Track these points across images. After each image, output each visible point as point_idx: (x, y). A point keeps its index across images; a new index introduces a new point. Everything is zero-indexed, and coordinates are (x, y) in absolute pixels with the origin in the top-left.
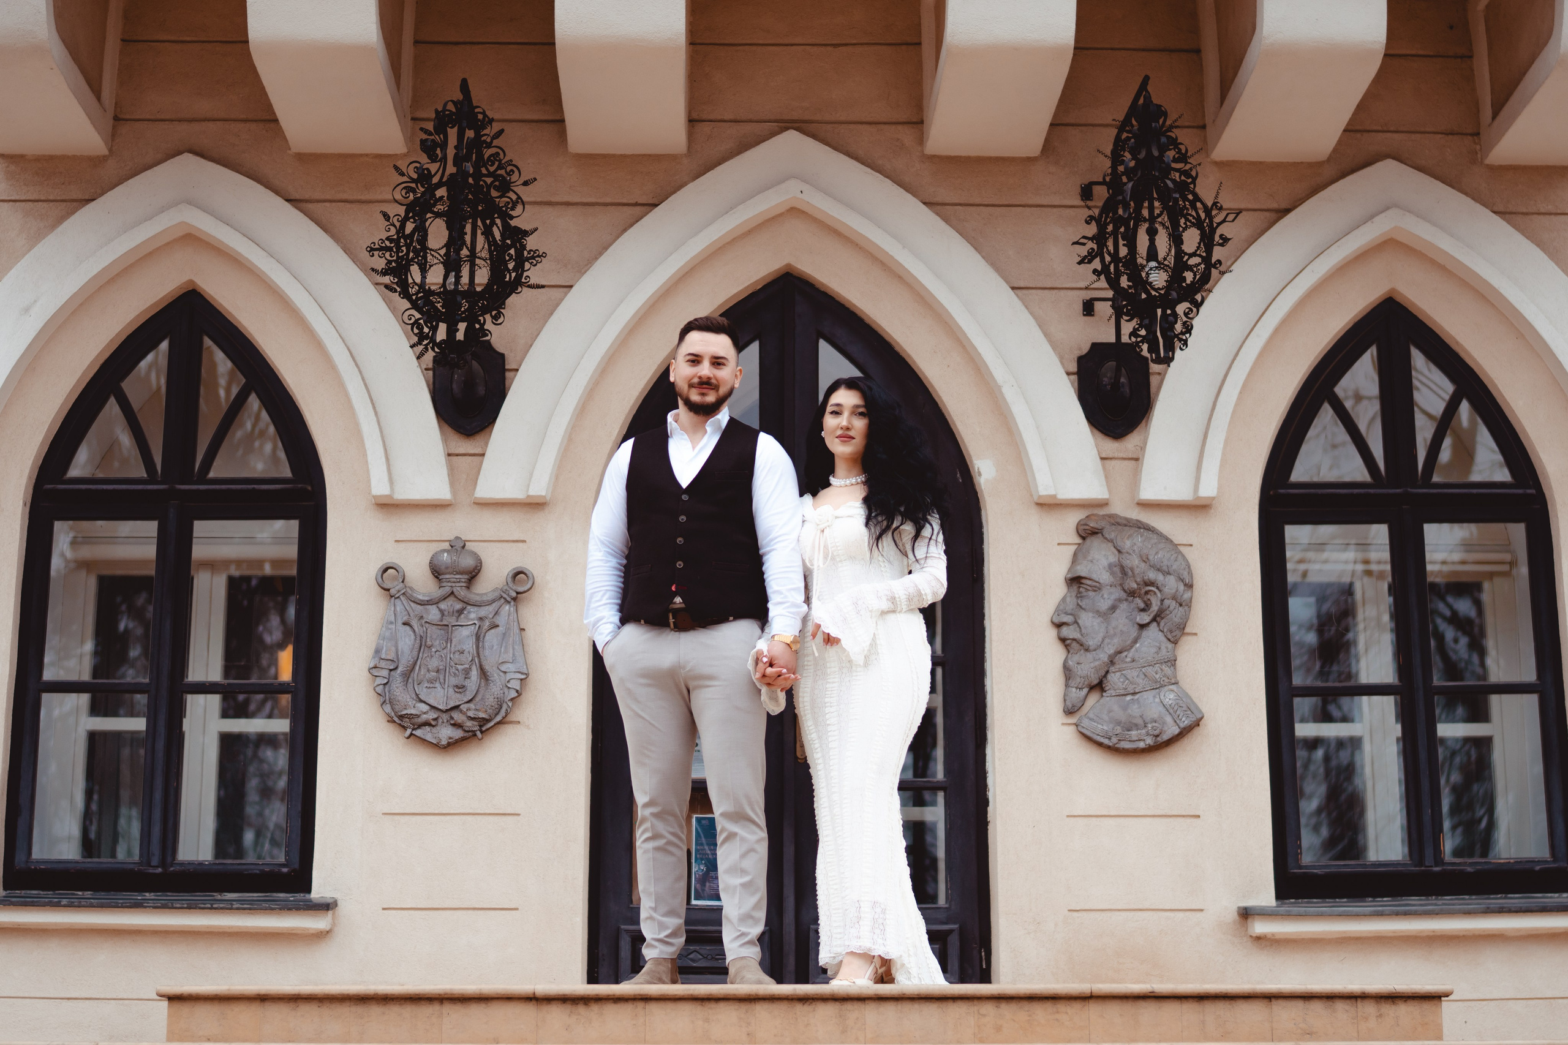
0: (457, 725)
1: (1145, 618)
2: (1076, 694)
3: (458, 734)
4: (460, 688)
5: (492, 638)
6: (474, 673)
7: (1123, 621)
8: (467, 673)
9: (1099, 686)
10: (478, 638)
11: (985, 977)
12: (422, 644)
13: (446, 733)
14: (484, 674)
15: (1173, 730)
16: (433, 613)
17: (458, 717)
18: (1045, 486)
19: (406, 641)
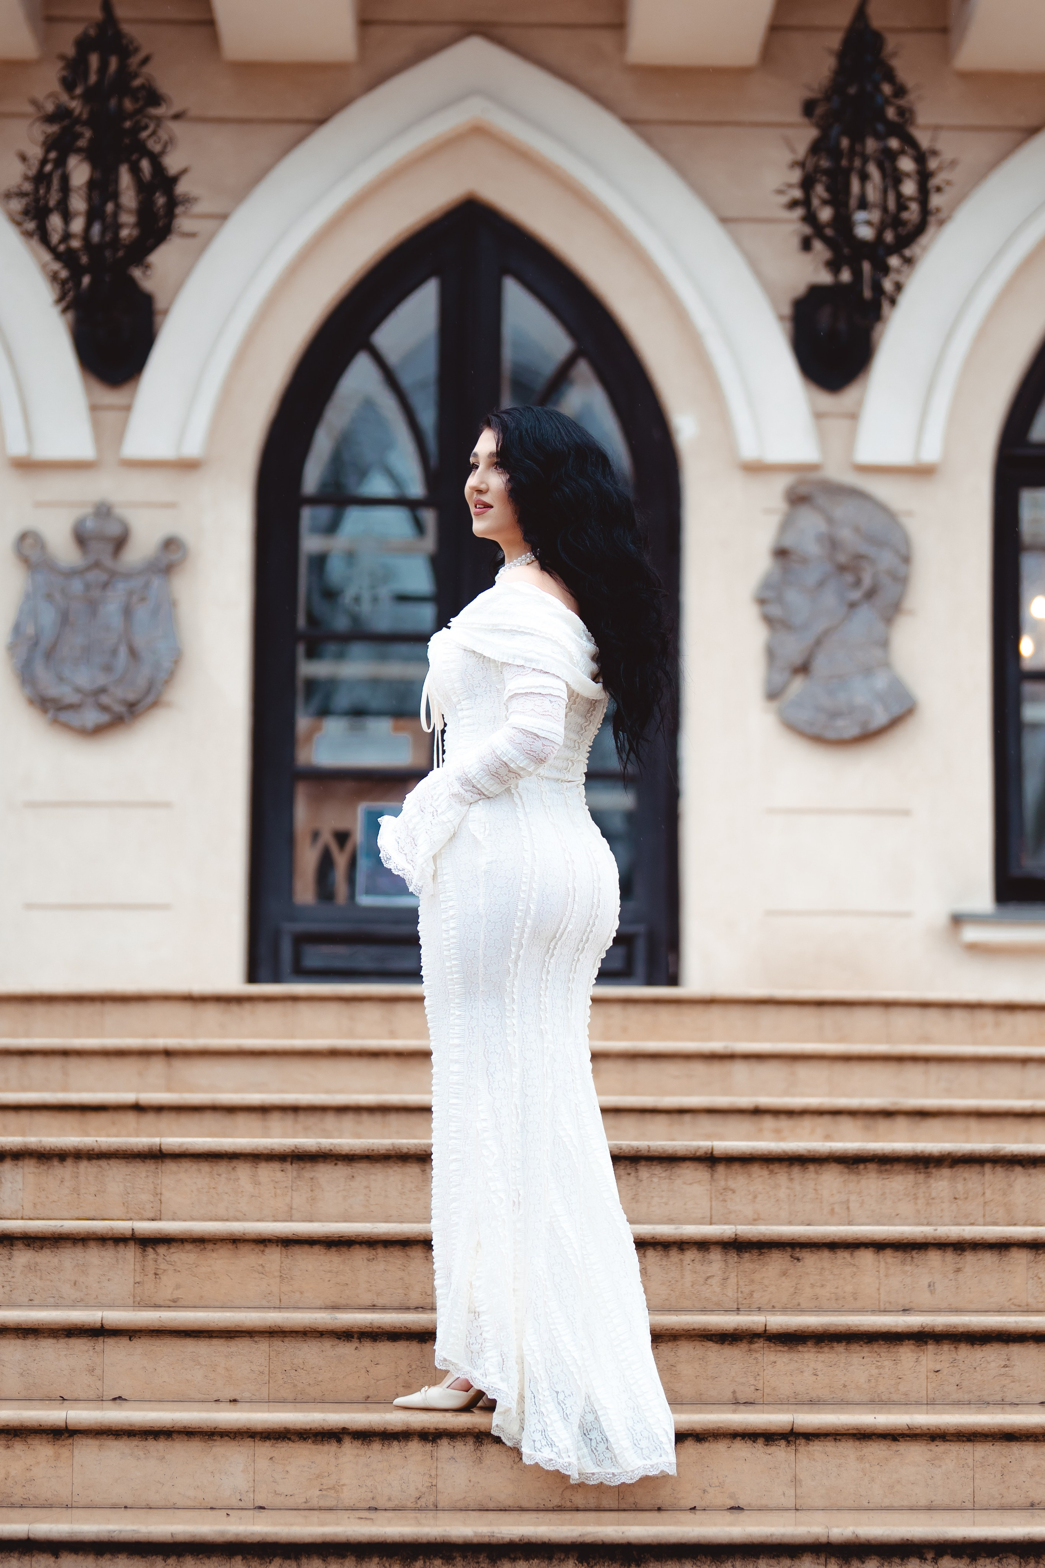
0: (105, 708)
1: (856, 595)
2: (779, 678)
3: (105, 718)
4: (108, 668)
5: (141, 613)
6: (123, 651)
7: (830, 599)
8: (114, 652)
9: (803, 669)
10: (127, 612)
11: (673, 980)
12: (65, 619)
13: (91, 717)
14: (133, 653)
15: (880, 718)
16: (77, 586)
17: (105, 699)
18: (749, 450)
19: (48, 617)
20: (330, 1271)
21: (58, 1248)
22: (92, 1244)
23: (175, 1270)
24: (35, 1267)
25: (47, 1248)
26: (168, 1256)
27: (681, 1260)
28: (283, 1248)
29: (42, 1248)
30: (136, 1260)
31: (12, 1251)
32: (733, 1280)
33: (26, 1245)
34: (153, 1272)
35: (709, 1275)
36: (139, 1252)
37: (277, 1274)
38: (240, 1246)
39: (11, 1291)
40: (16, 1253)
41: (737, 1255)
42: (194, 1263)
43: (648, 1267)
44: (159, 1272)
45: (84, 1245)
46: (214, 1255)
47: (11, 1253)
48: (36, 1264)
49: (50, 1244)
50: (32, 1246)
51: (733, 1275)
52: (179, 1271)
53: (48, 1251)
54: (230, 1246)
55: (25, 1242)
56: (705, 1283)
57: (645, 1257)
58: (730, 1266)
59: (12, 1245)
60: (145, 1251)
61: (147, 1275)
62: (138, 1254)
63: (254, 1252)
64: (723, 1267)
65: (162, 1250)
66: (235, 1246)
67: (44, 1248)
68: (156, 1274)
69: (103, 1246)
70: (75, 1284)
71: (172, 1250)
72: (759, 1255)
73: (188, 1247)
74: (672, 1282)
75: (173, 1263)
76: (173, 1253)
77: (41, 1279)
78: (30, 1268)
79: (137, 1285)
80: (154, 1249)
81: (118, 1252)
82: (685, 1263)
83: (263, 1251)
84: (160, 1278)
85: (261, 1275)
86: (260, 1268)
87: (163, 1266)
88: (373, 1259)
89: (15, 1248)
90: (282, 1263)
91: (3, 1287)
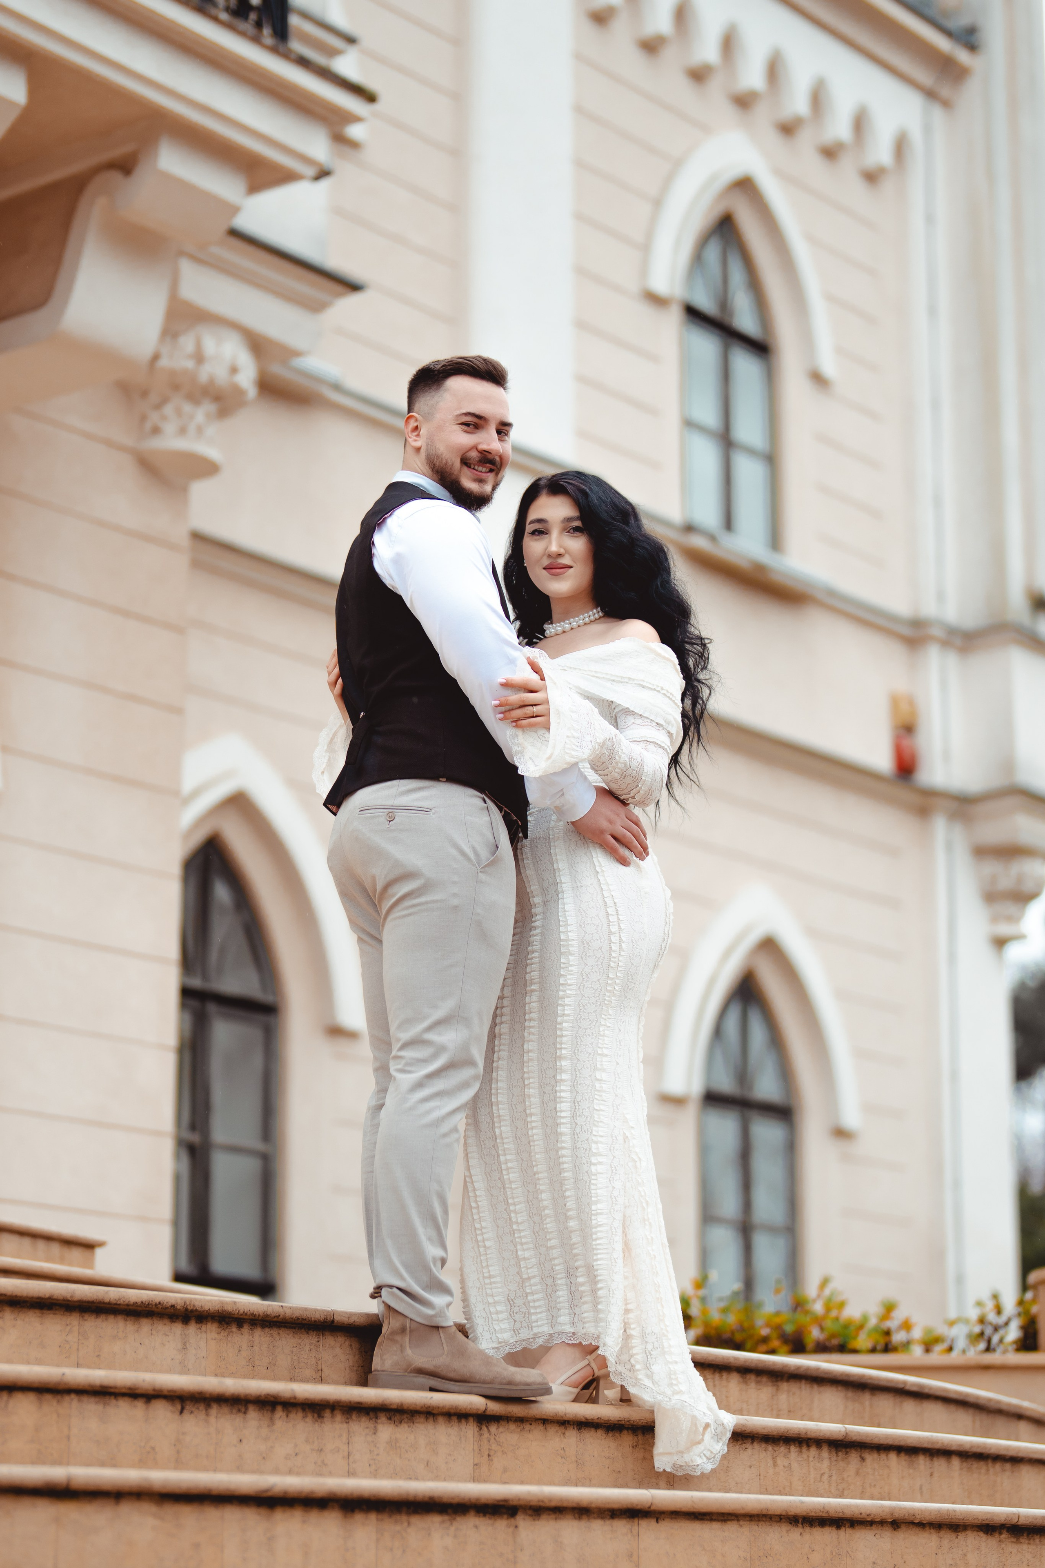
20: (609, 1458)
21: (413, 1423)
22: (441, 1419)
23: (503, 1451)
24: (395, 1443)
25: (405, 1422)
26: (498, 1436)
27: (808, 1457)
28: (578, 1431)
29: (401, 1422)
30: (475, 1439)
31: (376, 1424)
32: (834, 1478)
33: (388, 1418)
34: (487, 1453)
35: (822, 1472)
36: (477, 1429)
37: (574, 1459)
38: (549, 1426)
39: (376, 1470)
40: (380, 1427)
41: (836, 1453)
42: (516, 1445)
43: (792, 1463)
44: (492, 1453)
45: (434, 1420)
46: (530, 1436)
47: (375, 1427)
48: (397, 1440)
49: (407, 1418)
50: (392, 1419)
51: (834, 1472)
52: (506, 1453)
53: (406, 1425)
54: (541, 1427)
55: (387, 1415)
56: (821, 1480)
57: (790, 1452)
58: (833, 1464)
59: (377, 1418)
60: (481, 1429)
61: (483, 1457)
62: (477, 1433)
63: (558, 1434)
64: (829, 1465)
65: (493, 1428)
66: (545, 1427)
67: (402, 1423)
68: (489, 1455)
69: (449, 1422)
70: (427, 1464)
71: (501, 1429)
72: (846, 1454)
73: (512, 1426)
74: (805, 1478)
75: (502, 1444)
76: (502, 1432)
77: (400, 1457)
78: (393, 1444)
79: (475, 1467)
80: (487, 1427)
81: (461, 1430)
82: (811, 1459)
83: (564, 1434)
84: (492, 1460)
85: (563, 1459)
86: (562, 1452)
87: (494, 1447)
88: (636, 1445)
89: (379, 1421)
90: (577, 1447)
91: (370, 1465)
